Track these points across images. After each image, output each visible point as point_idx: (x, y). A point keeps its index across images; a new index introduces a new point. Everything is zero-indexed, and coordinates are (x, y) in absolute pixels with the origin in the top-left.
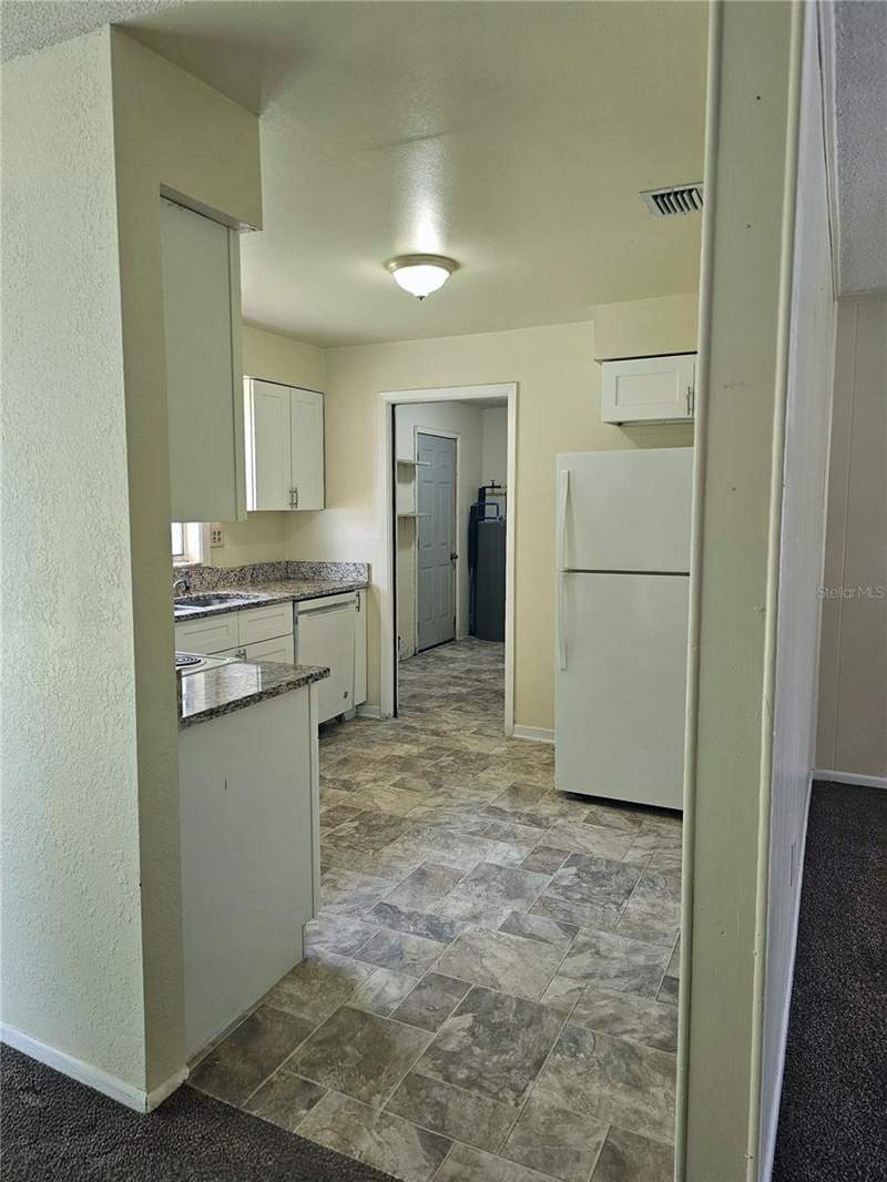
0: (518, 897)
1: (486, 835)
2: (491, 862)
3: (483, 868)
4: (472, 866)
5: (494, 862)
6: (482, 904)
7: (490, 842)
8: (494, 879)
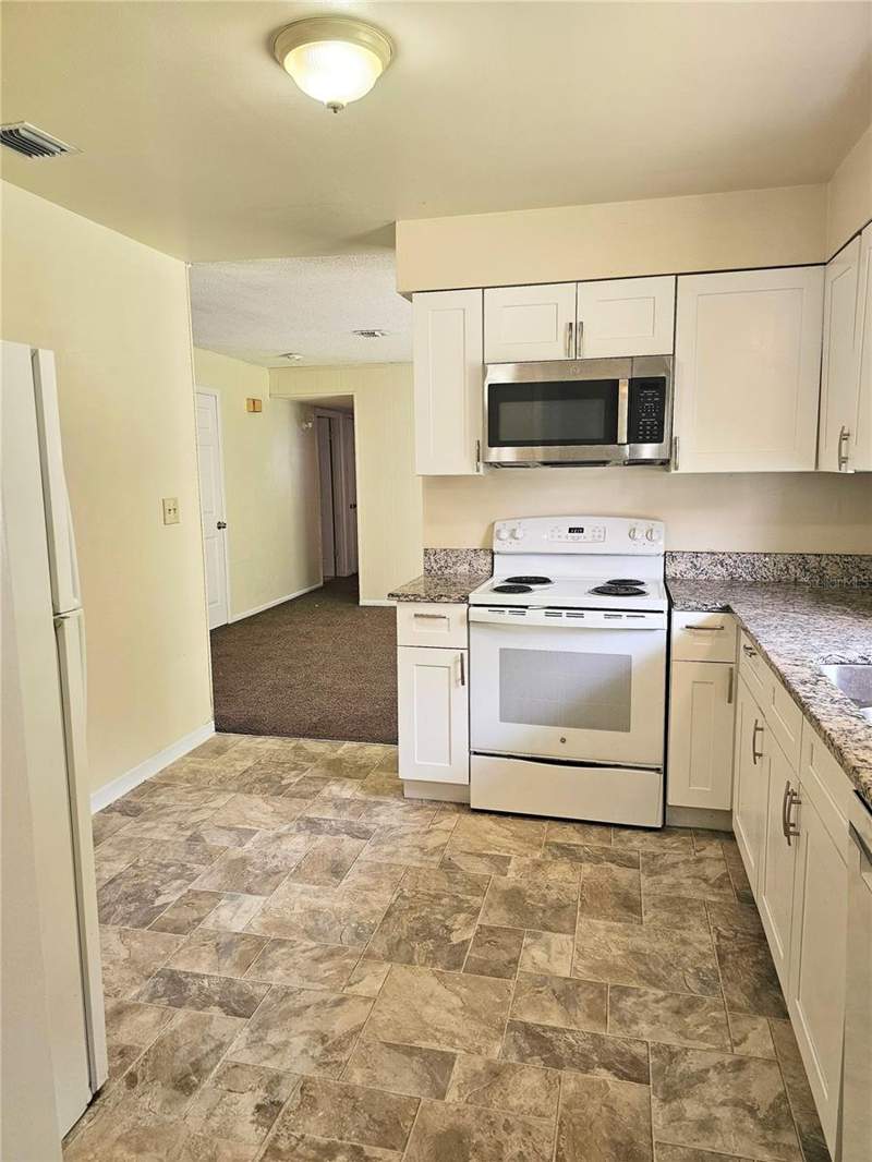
0: (233, 861)
1: (259, 942)
2: (258, 898)
3: (268, 888)
4: (282, 889)
5: (254, 897)
6: (272, 850)
7: (257, 930)
8: (257, 876)
